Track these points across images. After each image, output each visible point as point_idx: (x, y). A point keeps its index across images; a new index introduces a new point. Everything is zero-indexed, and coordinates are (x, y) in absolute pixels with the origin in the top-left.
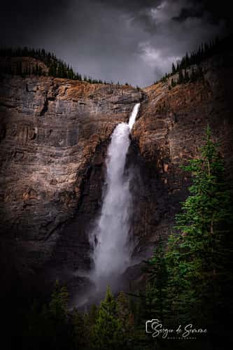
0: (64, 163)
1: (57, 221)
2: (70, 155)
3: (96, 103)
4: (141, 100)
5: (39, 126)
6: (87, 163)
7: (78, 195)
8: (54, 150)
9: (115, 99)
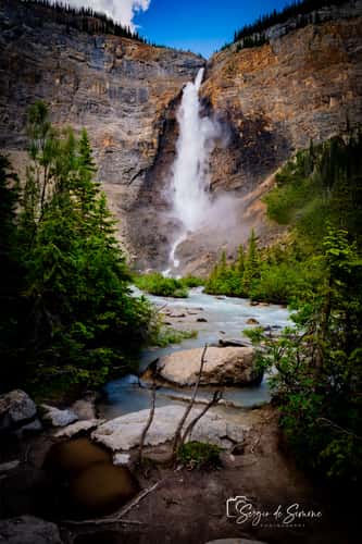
0: (137, 118)
1: (138, 169)
2: (143, 111)
3: (161, 65)
4: (204, 66)
5: (110, 83)
6: (162, 118)
7: (156, 146)
8: (126, 106)
9: (181, 62)
